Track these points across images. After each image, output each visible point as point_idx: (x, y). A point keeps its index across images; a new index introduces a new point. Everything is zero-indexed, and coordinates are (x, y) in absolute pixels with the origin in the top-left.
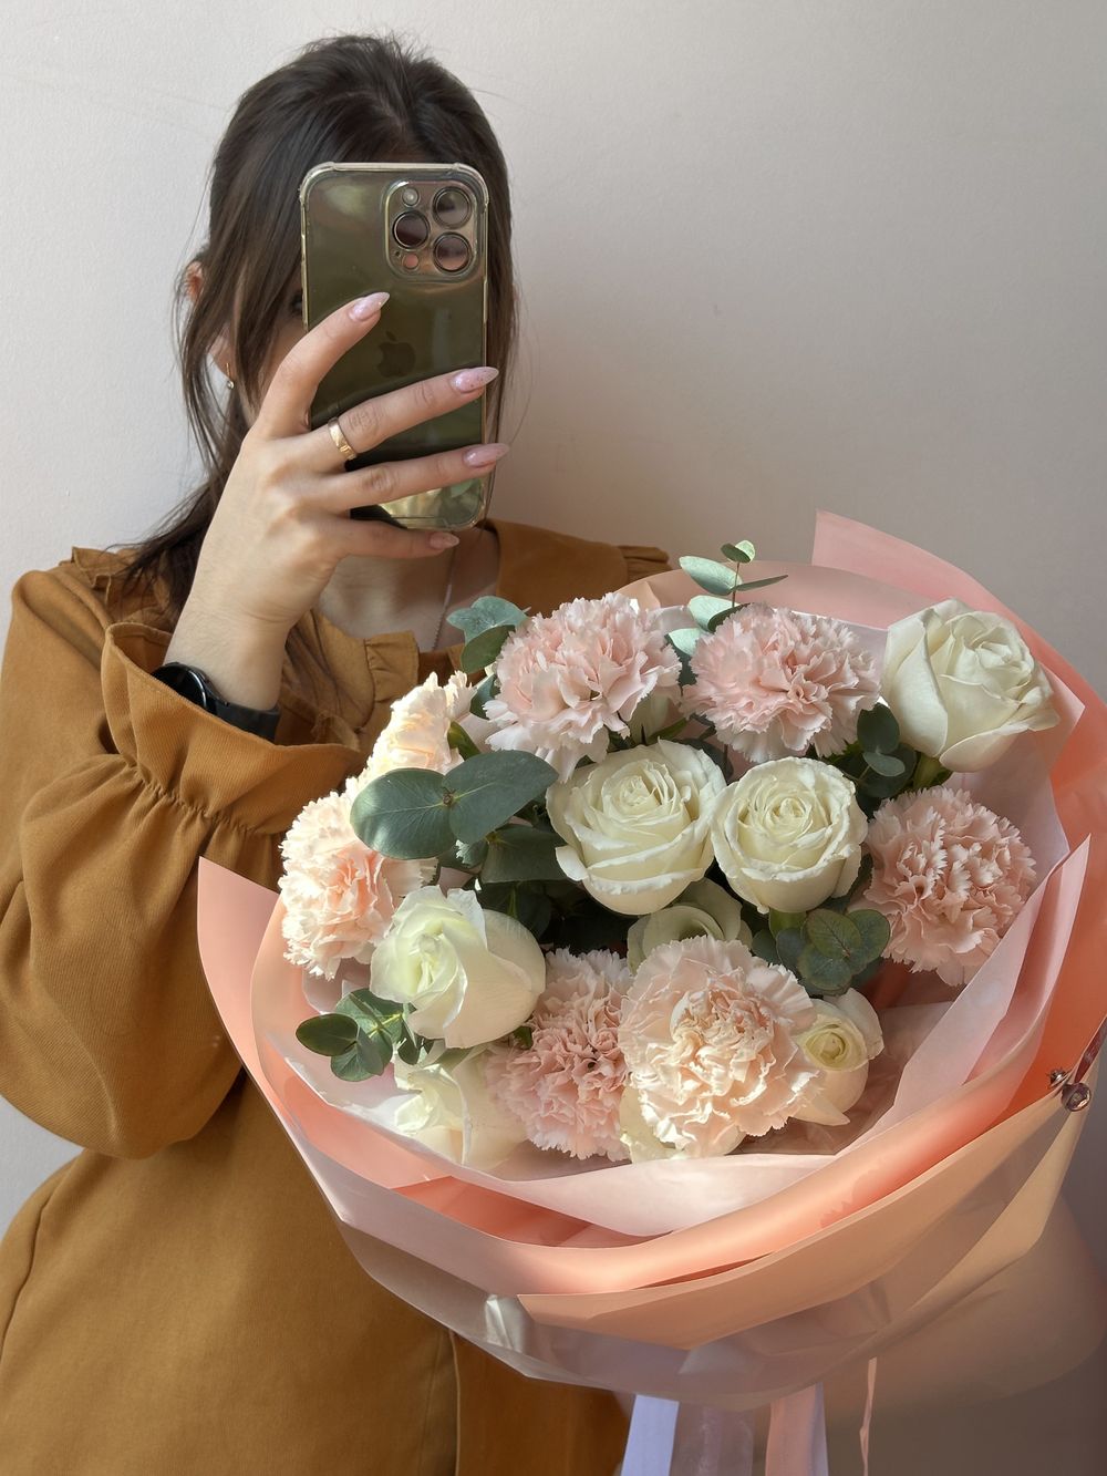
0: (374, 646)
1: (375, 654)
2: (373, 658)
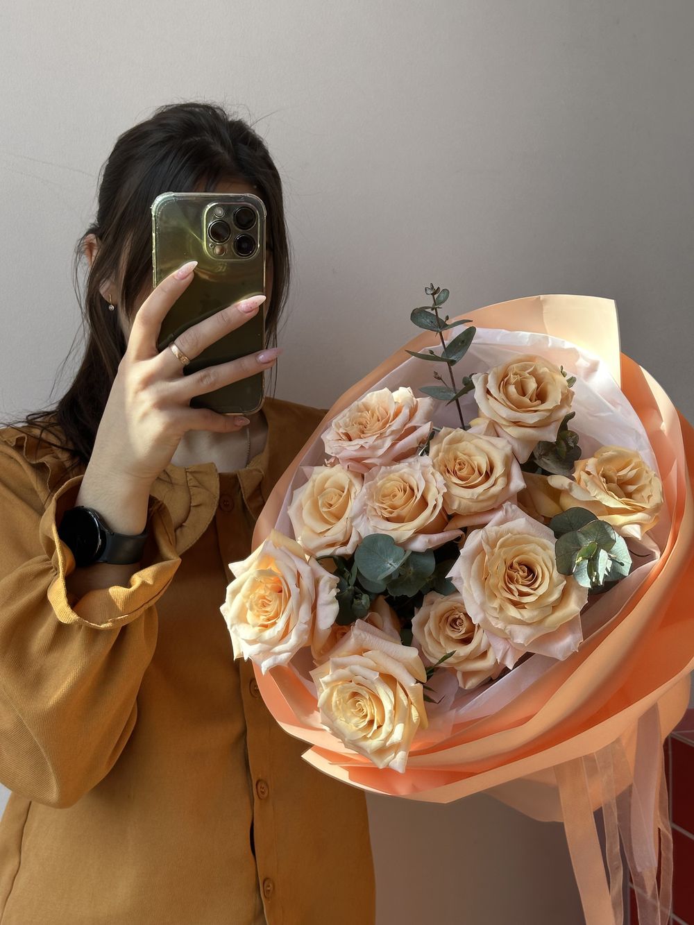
0: (191, 473)
1: (192, 477)
2: (191, 479)
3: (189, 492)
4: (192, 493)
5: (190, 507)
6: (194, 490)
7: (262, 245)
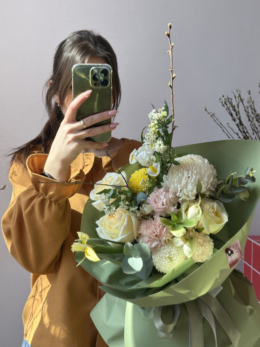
0: (85, 155)
3: (84, 161)
4: (85, 161)
5: (84, 166)
6: (85, 160)
7: (111, 82)
